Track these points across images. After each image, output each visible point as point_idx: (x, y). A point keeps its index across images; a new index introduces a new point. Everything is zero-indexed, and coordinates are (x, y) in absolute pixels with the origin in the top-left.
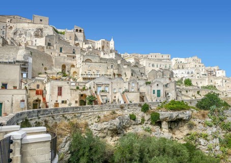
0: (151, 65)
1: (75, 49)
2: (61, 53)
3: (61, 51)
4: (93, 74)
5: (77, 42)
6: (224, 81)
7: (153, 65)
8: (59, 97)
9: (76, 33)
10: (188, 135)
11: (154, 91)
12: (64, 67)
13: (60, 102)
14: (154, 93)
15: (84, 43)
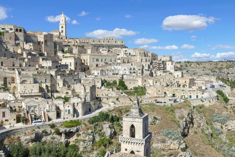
0: (95, 60)
1: (15, 62)
2: (2, 67)
3: (2, 65)
4: (28, 92)
5: (17, 42)
6: (155, 82)
7: (97, 60)
8: (4, 118)
9: (16, 33)
10: (76, 140)
11: (66, 110)
12: (5, 79)
13: (4, 120)
14: (66, 111)
15: (25, 43)
